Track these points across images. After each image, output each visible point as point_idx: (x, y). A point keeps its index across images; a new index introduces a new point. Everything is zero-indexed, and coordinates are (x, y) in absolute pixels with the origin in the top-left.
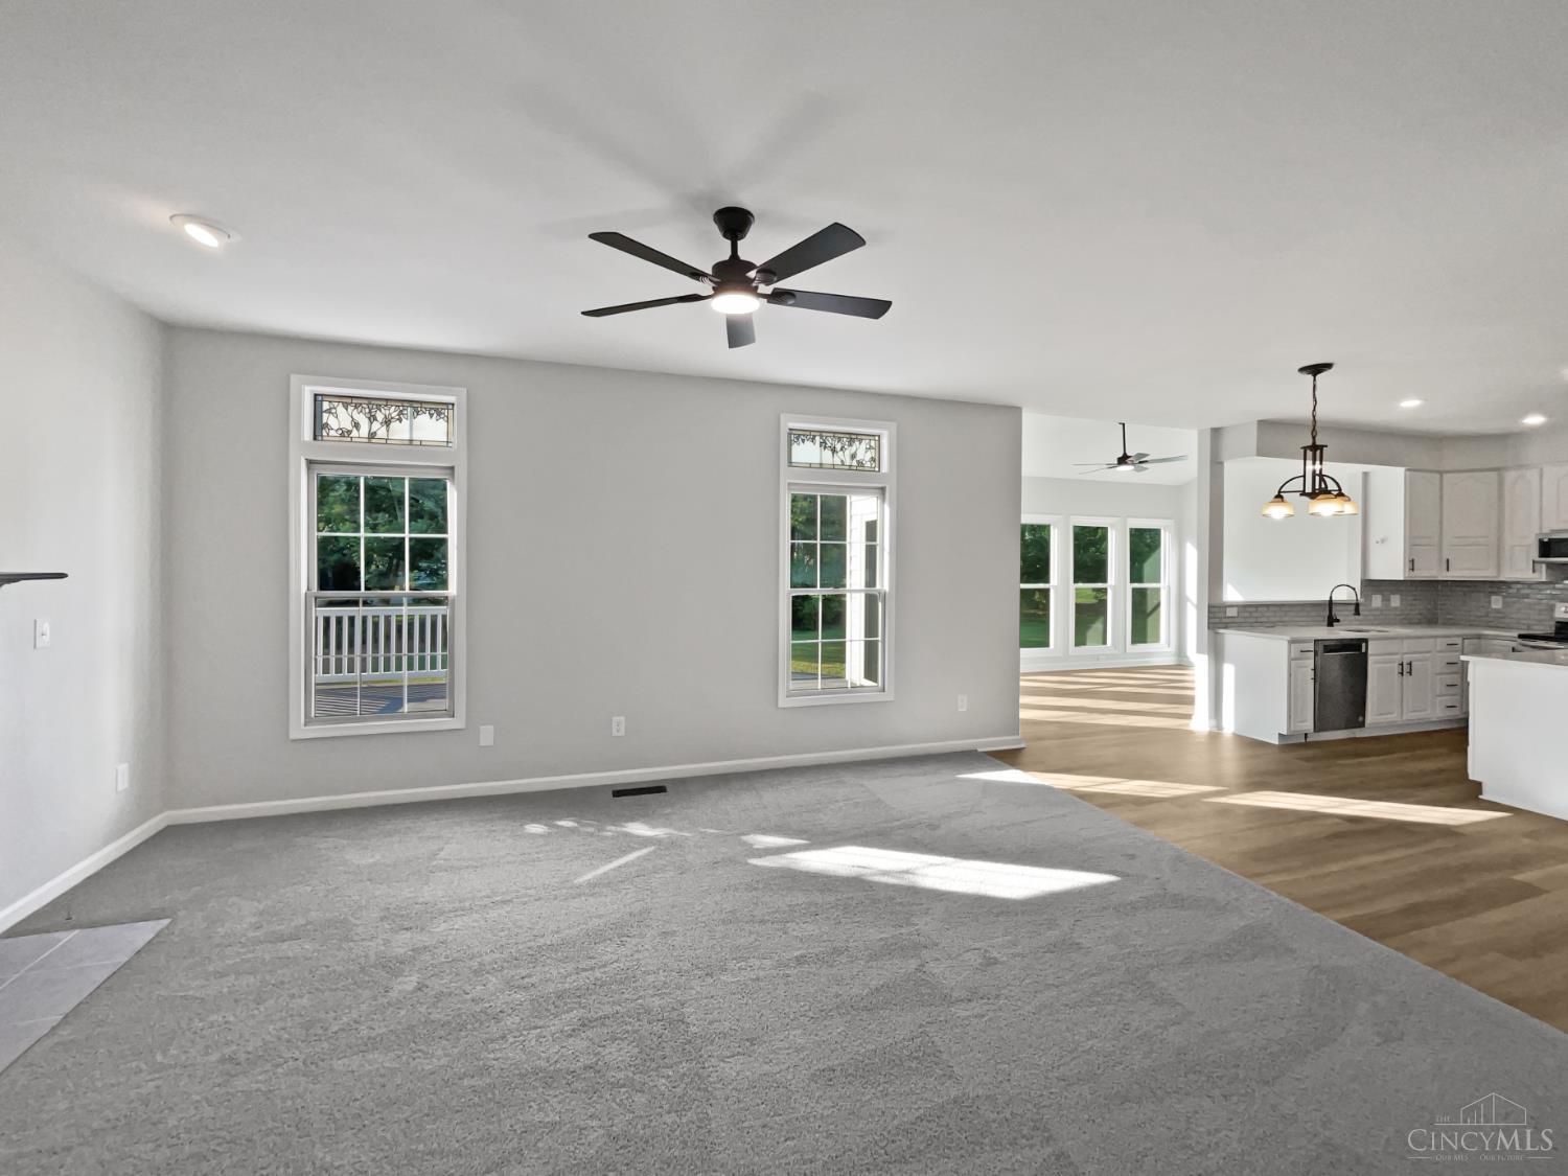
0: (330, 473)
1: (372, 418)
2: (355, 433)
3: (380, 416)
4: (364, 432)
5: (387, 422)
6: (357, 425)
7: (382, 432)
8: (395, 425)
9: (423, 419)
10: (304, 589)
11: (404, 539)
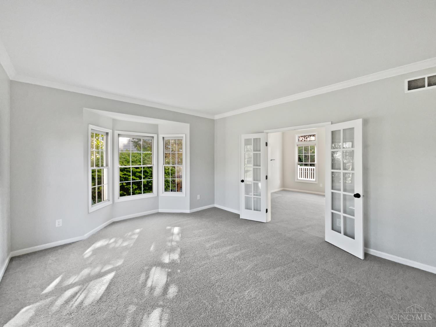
0: (299, 146)
1: (305, 138)
2: (303, 140)
3: (306, 138)
4: (304, 140)
5: (307, 138)
6: (303, 139)
7: (306, 140)
8: (308, 138)
9: (312, 137)
10: (296, 162)
11: (309, 155)
